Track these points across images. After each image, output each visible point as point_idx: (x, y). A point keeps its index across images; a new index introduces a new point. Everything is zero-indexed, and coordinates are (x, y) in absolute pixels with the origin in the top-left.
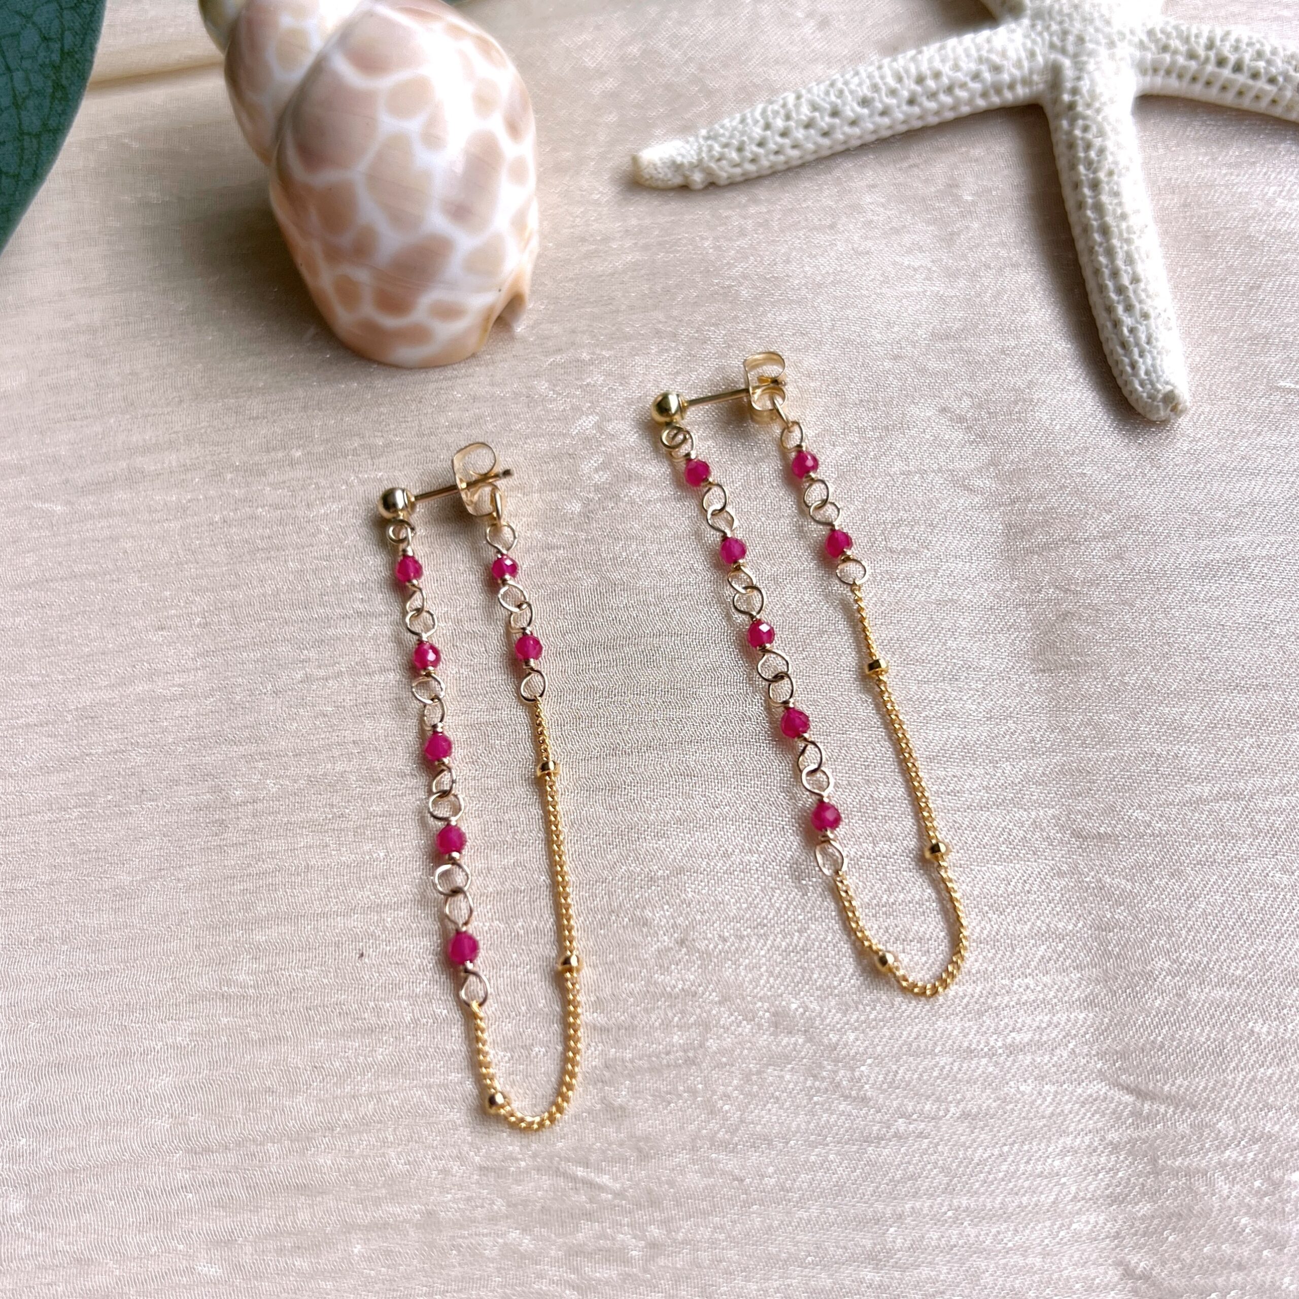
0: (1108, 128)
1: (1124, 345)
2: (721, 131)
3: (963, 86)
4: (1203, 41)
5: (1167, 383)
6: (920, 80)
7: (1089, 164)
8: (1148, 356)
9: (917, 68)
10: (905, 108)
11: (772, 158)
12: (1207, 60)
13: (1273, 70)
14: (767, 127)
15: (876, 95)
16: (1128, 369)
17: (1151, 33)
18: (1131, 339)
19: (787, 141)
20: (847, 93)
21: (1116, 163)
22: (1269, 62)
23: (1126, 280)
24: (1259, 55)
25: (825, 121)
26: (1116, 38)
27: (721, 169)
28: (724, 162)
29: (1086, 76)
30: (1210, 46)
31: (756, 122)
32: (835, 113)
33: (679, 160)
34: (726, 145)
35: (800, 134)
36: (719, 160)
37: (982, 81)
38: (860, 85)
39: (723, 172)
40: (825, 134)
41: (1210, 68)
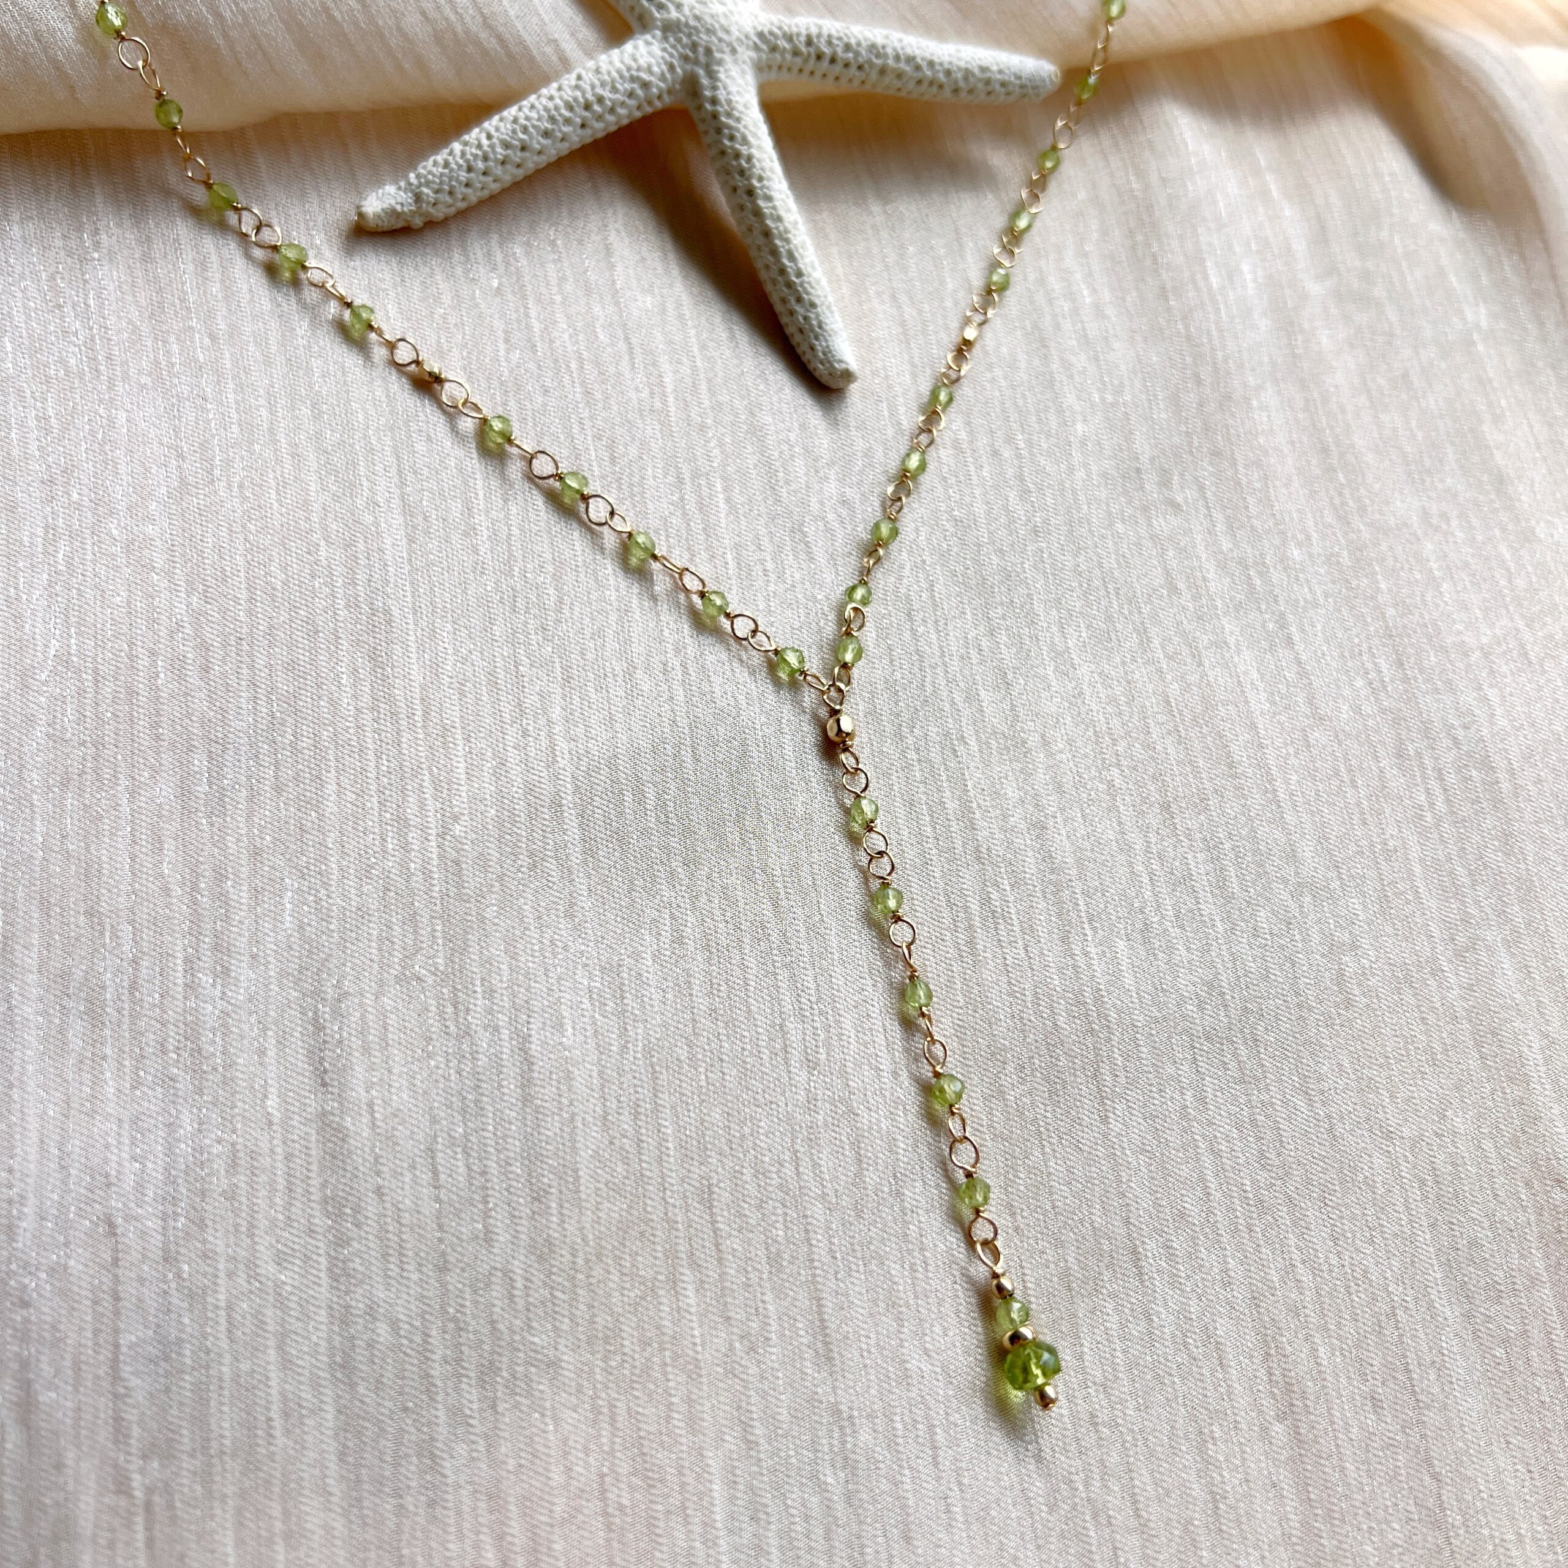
2: (430, 177)
3: (623, 104)
4: (803, 39)
6: (587, 107)
9: (583, 96)
10: (579, 131)
11: (479, 194)
12: (809, 54)
13: (861, 60)
14: (470, 169)
17: (761, 35)
19: (490, 179)
21: (762, 169)
22: (857, 54)
24: (848, 47)
25: (517, 156)
26: (735, 45)
28: (440, 206)
30: (809, 42)
31: (460, 167)
33: (399, 208)
35: (498, 171)
38: (539, 120)
39: (439, 213)
40: (519, 166)
41: (812, 61)
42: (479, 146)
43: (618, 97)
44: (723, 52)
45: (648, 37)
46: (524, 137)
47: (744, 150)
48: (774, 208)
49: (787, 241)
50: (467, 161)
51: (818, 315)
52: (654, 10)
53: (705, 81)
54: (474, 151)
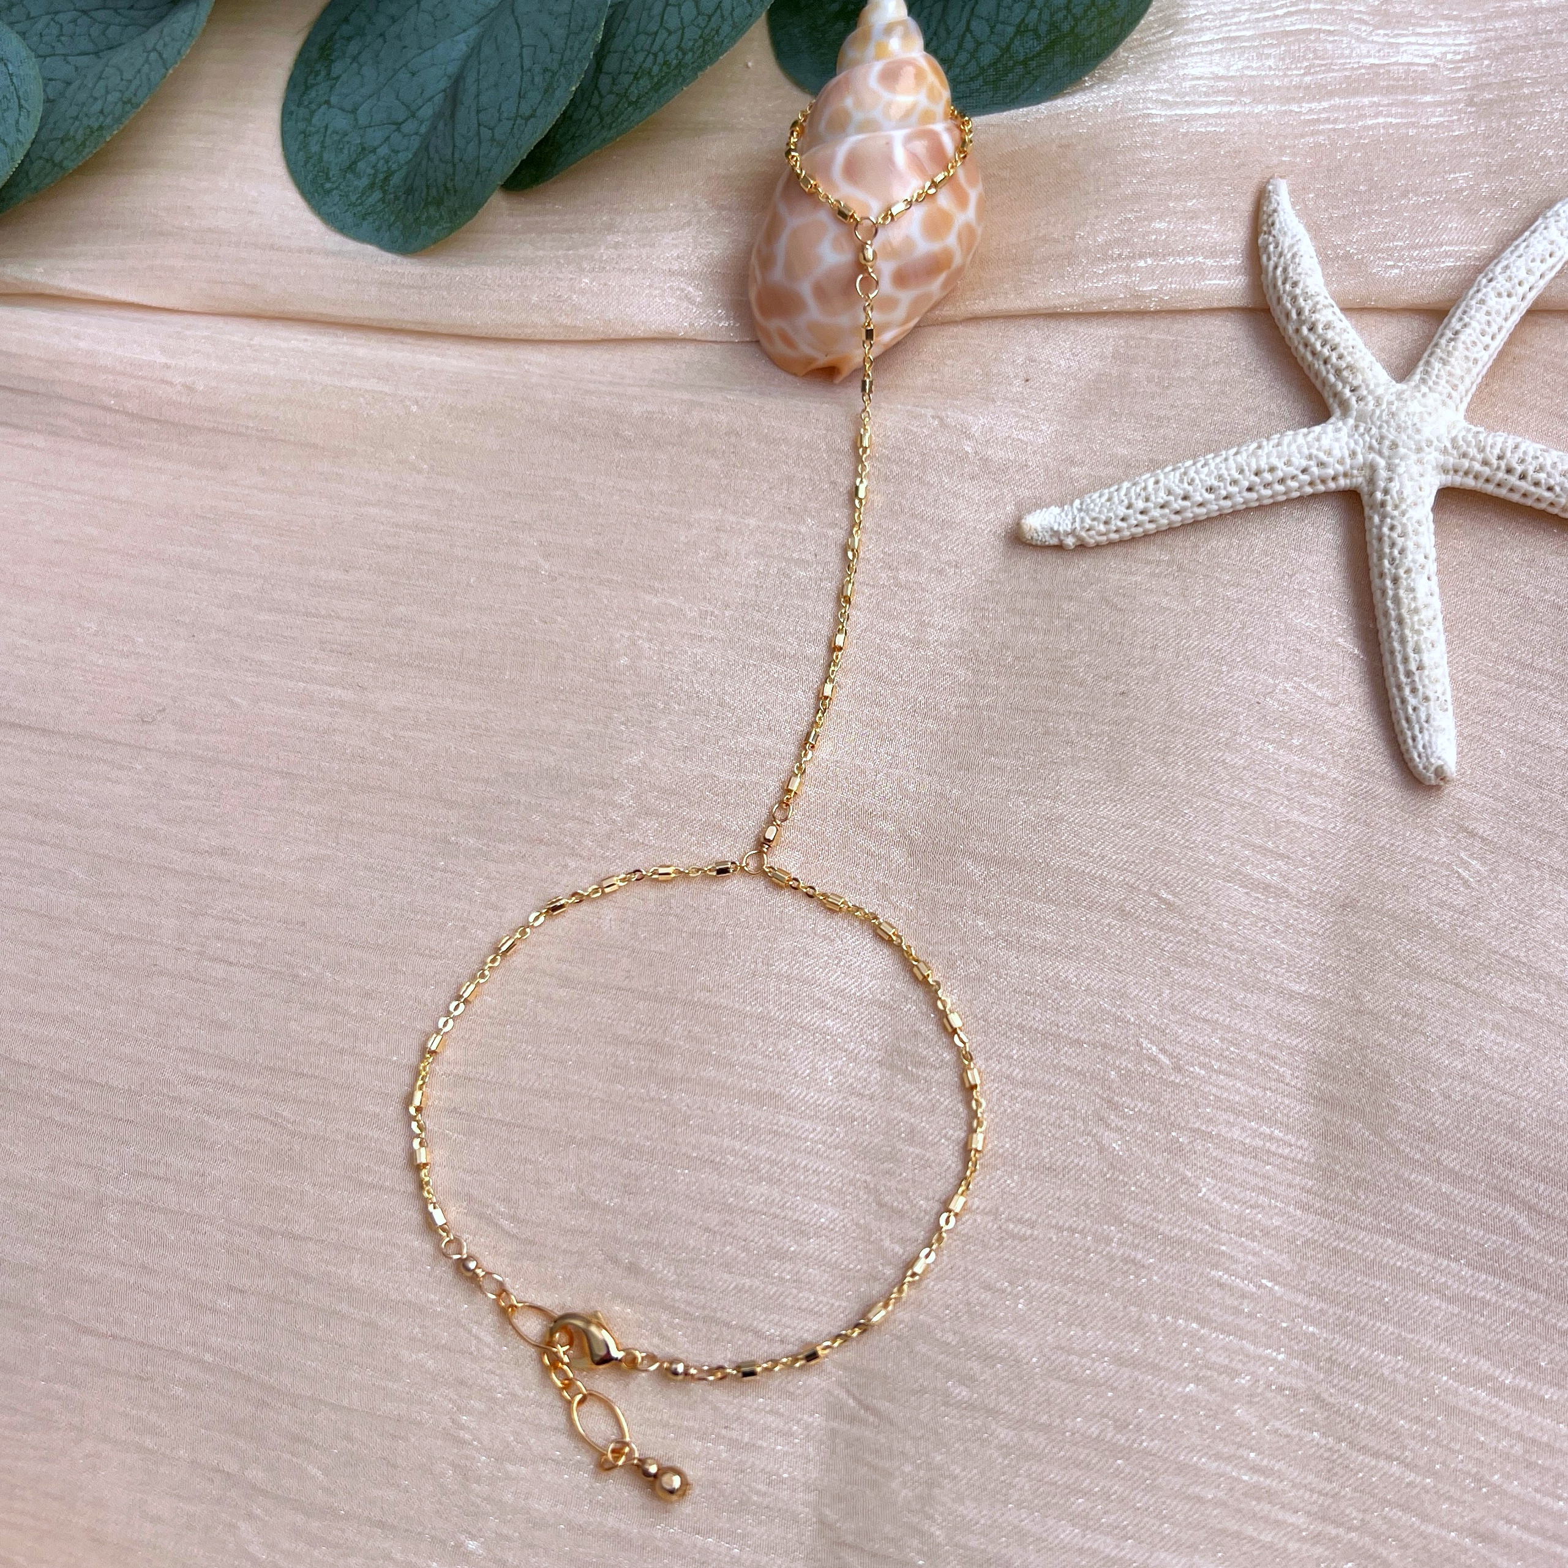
0: (1410, 529)
1: (1408, 720)
5: (1439, 758)
7: (1392, 561)
8: (1426, 732)
15: (1222, 484)
16: (1410, 741)
18: (1414, 717)
20: (1197, 481)
23: (1413, 667)
27: (1091, 537)
29: (1397, 478)
32: (1185, 498)
34: (1094, 519)
36: (1088, 530)
37: (1312, 475)
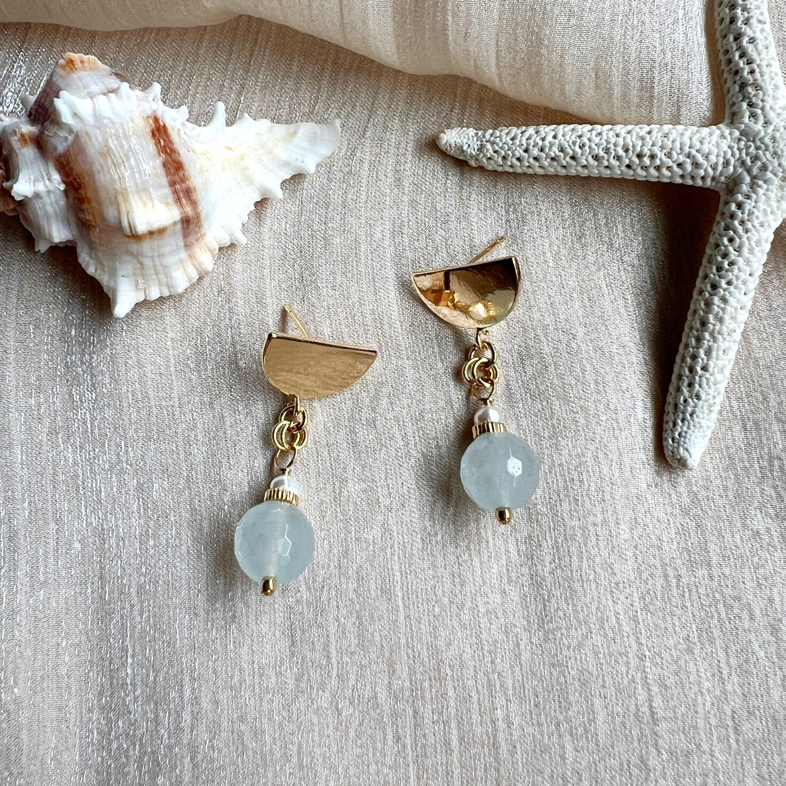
42: (543, 139)
43: (670, 162)
44: (775, 175)
45: (727, 132)
46: (579, 151)
47: (733, 255)
48: (723, 310)
49: (715, 340)
50: (528, 145)
51: (695, 406)
52: (747, 114)
53: (745, 188)
54: (538, 140)
